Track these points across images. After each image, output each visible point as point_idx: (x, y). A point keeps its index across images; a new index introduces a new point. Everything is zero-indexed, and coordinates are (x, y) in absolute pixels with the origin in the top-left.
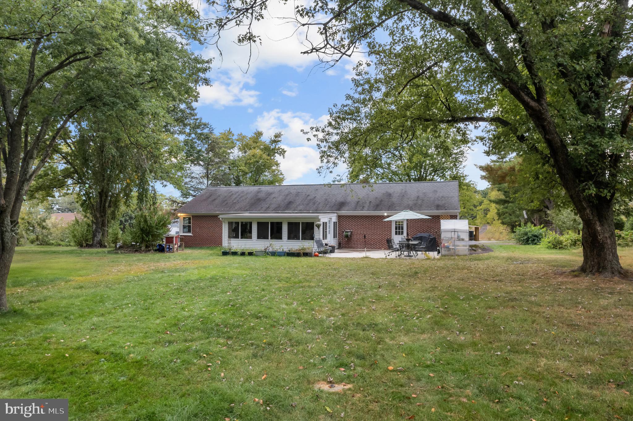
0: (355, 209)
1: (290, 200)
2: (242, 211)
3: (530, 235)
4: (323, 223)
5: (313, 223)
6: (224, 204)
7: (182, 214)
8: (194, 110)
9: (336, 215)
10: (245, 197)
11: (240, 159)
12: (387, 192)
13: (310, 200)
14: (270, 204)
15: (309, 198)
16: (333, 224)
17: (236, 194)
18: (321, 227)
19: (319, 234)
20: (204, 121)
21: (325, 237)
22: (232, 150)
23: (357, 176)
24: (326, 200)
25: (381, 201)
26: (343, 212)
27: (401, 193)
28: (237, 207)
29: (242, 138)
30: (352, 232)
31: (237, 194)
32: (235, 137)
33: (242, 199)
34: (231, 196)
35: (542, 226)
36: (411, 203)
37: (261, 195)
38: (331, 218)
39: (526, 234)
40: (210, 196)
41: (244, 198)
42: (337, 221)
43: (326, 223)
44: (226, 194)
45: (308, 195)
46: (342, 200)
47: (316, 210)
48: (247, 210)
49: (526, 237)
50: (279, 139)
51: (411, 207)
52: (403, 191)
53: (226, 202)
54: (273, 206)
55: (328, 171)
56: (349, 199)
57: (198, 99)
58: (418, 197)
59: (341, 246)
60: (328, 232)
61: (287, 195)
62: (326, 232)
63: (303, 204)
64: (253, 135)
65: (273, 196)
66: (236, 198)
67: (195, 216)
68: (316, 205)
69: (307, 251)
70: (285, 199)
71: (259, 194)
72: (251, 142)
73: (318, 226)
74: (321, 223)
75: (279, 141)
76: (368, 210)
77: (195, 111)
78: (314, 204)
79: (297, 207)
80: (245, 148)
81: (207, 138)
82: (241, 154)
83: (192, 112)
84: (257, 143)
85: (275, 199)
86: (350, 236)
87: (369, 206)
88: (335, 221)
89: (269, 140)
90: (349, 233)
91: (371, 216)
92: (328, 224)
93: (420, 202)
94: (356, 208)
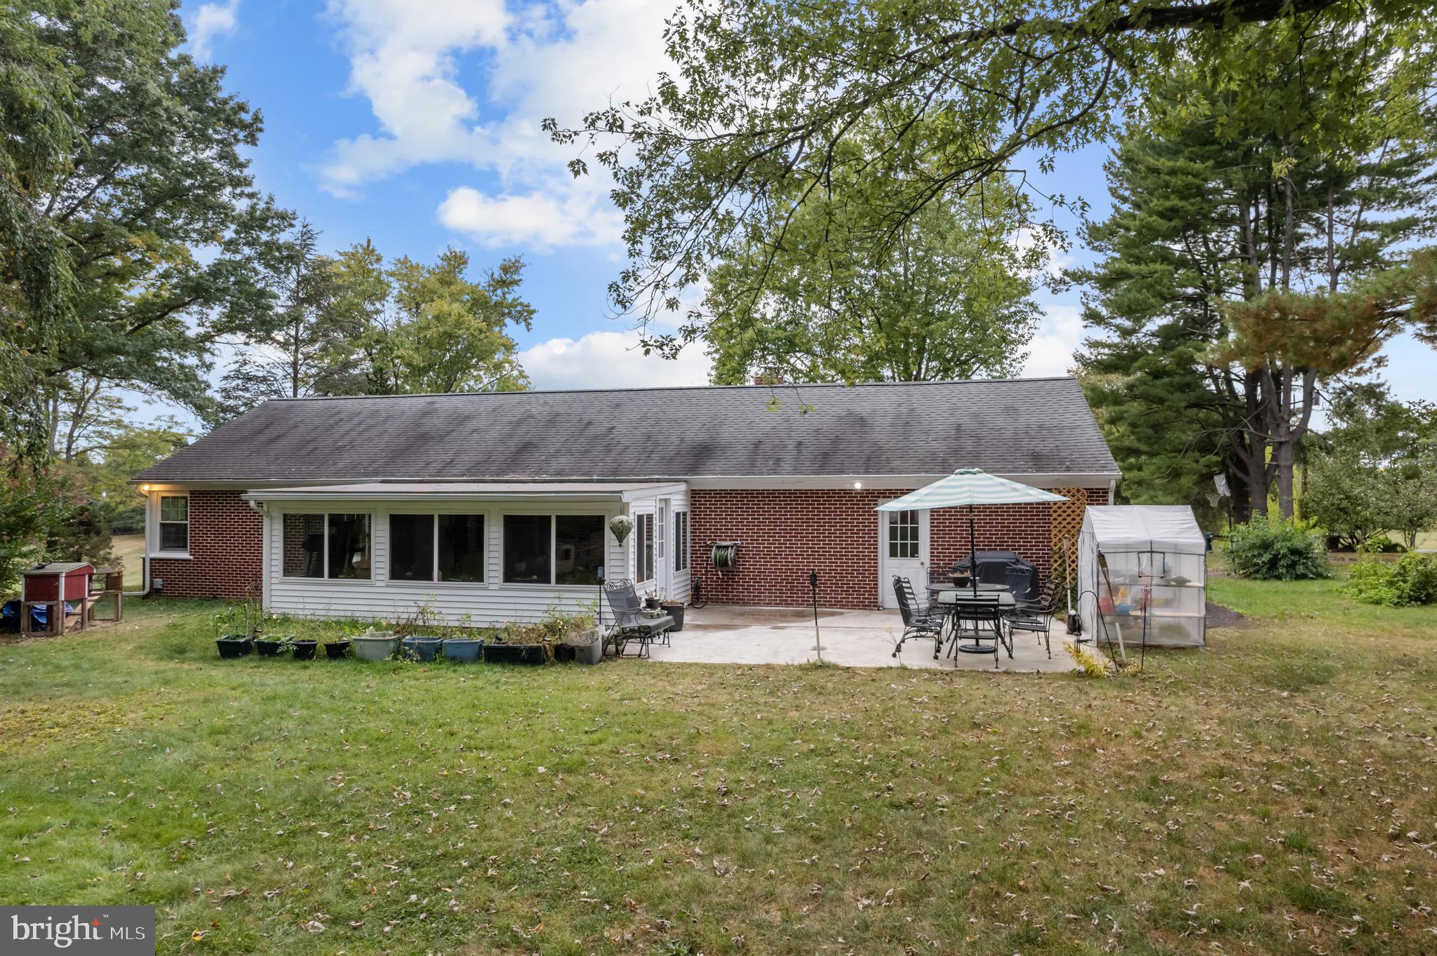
0: (750, 468)
1: (526, 439)
2: (359, 474)
3: (1281, 547)
4: (640, 518)
5: (600, 520)
6: (303, 452)
7: (156, 487)
8: (241, 166)
9: (682, 487)
10: (380, 428)
11: (401, 329)
12: (850, 414)
13: (596, 437)
14: (457, 453)
15: (591, 431)
16: (673, 520)
17: (351, 419)
18: (632, 537)
19: (625, 559)
20: (278, 206)
21: (645, 568)
22: (378, 305)
23: (740, 371)
24: (649, 438)
25: (836, 440)
26: (710, 480)
27: (898, 416)
28: (346, 460)
29: (407, 269)
30: (738, 549)
31: (356, 421)
32: (386, 266)
33: (366, 435)
34: (332, 427)
35: (1312, 522)
36: (939, 447)
37: (430, 424)
38: (667, 501)
39: (1266, 545)
40: (267, 427)
41: (373, 432)
42: (687, 509)
43: (650, 517)
44: (317, 422)
45: (590, 423)
46: (702, 437)
47: (615, 472)
48: (376, 473)
49: (1266, 557)
50: (516, 277)
51: (944, 461)
52: (904, 409)
53: (311, 447)
54: (467, 459)
55: (660, 300)
56: (726, 434)
57: (259, 135)
58: (958, 427)
59: (699, 597)
60: (656, 551)
61: (519, 423)
62: (650, 547)
63: (569, 451)
64: (439, 262)
65: (474, 424)
66: (348, 432)
67: (201, 493)
68: (614, 454)
69: (574, 638)
70: (510, 436)
71: (427, 421)
72: (433, 283)
73: (621, 532)
74: (630, 518)
75: (516, 282)
76: (796, 471)
77: (246, 172)
78: (608, 450)
79: (547, 462)
80: (415, 300)
81: (292, 257)
82: (405, 318)
83: (236, 173)
84: (449, 284)
85: (476, 436)
86: (734, 562)
87: (796, 459)
88: (681, 510)
89: (487, 279)
90: (730, 553)
91: (805, 492)
92: (656, 522)
93: (969, 444)
94: (752, 465)
